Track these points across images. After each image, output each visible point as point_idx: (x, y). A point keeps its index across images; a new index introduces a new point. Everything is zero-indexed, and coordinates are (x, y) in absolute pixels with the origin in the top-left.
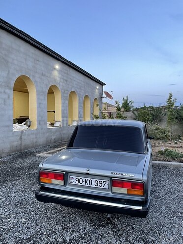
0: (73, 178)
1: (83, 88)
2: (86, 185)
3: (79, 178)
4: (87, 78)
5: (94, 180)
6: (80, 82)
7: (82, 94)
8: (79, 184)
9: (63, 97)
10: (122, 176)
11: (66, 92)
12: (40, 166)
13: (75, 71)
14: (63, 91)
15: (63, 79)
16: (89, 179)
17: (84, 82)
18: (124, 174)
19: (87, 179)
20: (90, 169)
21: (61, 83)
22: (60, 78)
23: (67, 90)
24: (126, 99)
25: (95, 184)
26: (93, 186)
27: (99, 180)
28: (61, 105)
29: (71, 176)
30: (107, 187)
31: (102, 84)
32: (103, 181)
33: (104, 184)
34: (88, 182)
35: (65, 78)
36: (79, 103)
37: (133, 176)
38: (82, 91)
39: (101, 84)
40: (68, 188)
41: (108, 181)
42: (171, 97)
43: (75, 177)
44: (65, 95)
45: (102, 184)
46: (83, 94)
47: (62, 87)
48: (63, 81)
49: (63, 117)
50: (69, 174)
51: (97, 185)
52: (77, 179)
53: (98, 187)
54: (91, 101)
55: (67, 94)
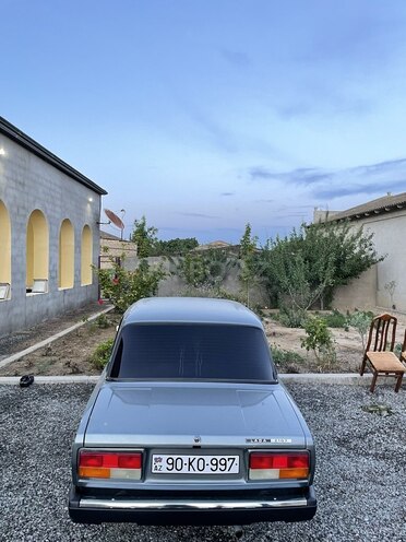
0: (160, 460)
1: (58, 202)
2: (192, 471)
3: (175, 457)
4: (67, 178)
5: (208, 459)
6: (53, 187)
7: (57, 216)
8: (174, 471)
9: (14, 224)
10: (268, 444)
11: (22, 212)
12: (79, 440)
13: (41, 161)
14: (15, 210)
15: (16, 181)
16: (198, 457)
17: (60, 187)
18: (273, 441)
19: (192, 457)
20: (202, 437)
21: (11, 191)
22: (7, 178)
23: (24, 208)
24: (140, 222)
25: (211, 466)
26: (207, 471)
27: (219, 458)
28: (9, 245)
29: (154, 456)
30: (235, 469)
31: (99, 192)
32: (226, 457)
33: (229, 464)
34: (195, 464)
35: (20, 179)
36: (51, 238)
37: (289, 441)
38: (58, 209)
39: (96, 192)
40: (150, 483)
41: (237, 458)
42: (248, 232)
43: (165, 457)
44: (19, 220)
45: (225, 464)
46: (59, 216)
47: (11, 200)
48: (14, 185)
49: (13, 274)
50: (152, 451)
51: (214, 468)
52: (170, 461)
53: (218, 472)
54: (75, 231)
55: (25, 216)
